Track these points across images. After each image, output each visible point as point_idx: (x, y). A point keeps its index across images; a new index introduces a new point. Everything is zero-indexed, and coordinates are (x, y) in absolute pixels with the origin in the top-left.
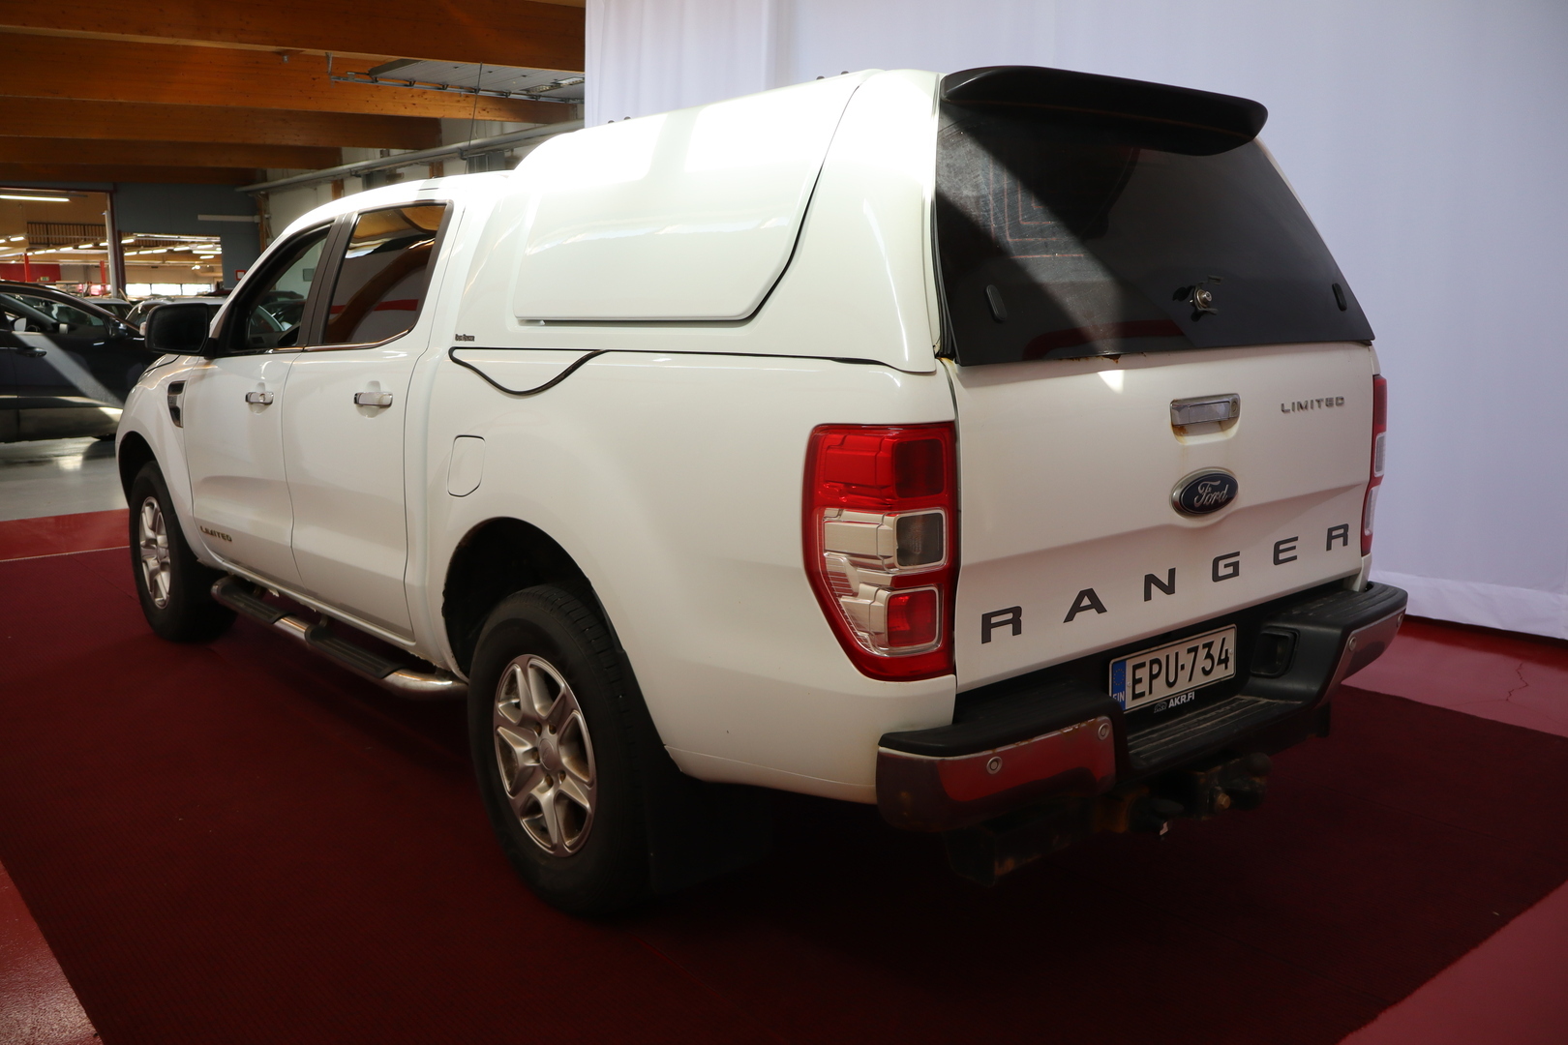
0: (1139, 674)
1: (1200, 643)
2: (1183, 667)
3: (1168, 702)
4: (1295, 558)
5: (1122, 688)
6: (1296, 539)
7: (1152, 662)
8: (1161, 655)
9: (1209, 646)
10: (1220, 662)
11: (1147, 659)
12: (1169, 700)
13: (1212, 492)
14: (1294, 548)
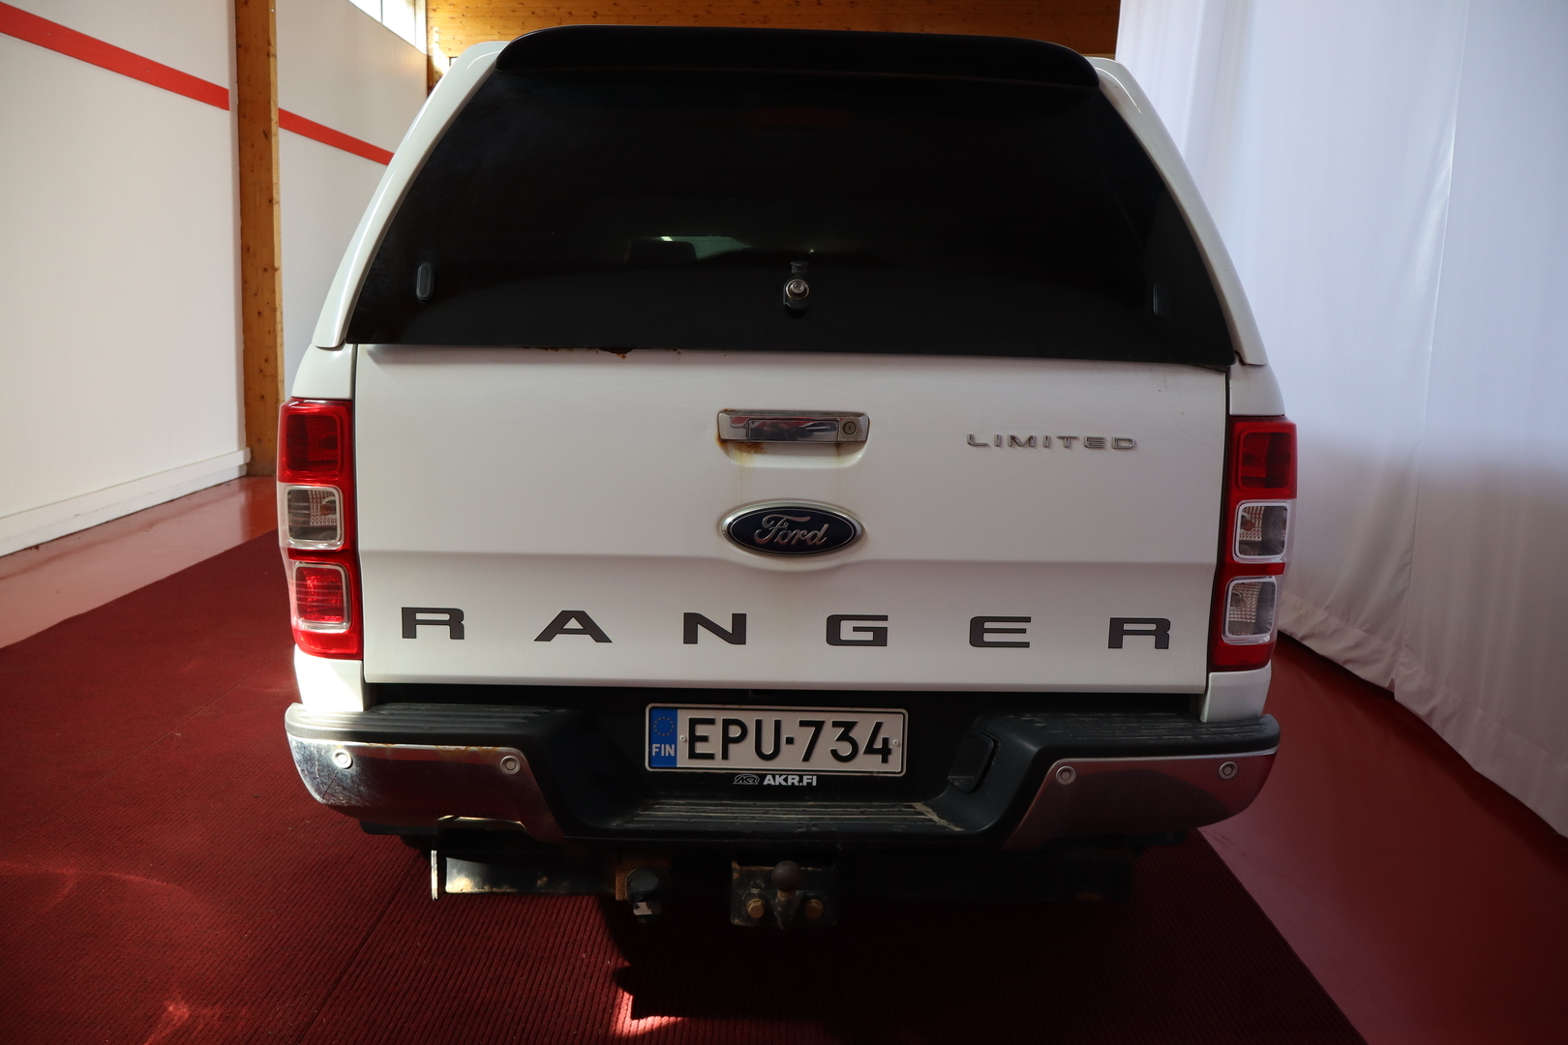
0: (701, 730)
1: (828, 718)
2: (790, 741)
3: (763, 777)
4: (1026, 645)
5: (672, 740)
6: (1027, 620)
7: (727, 723)
8: (749, 718)
9: (849, 726)
10: (870, 750)
11: (720, 716)
12: (766, 775)
13: (789, 528)
14: (1023, 631)
